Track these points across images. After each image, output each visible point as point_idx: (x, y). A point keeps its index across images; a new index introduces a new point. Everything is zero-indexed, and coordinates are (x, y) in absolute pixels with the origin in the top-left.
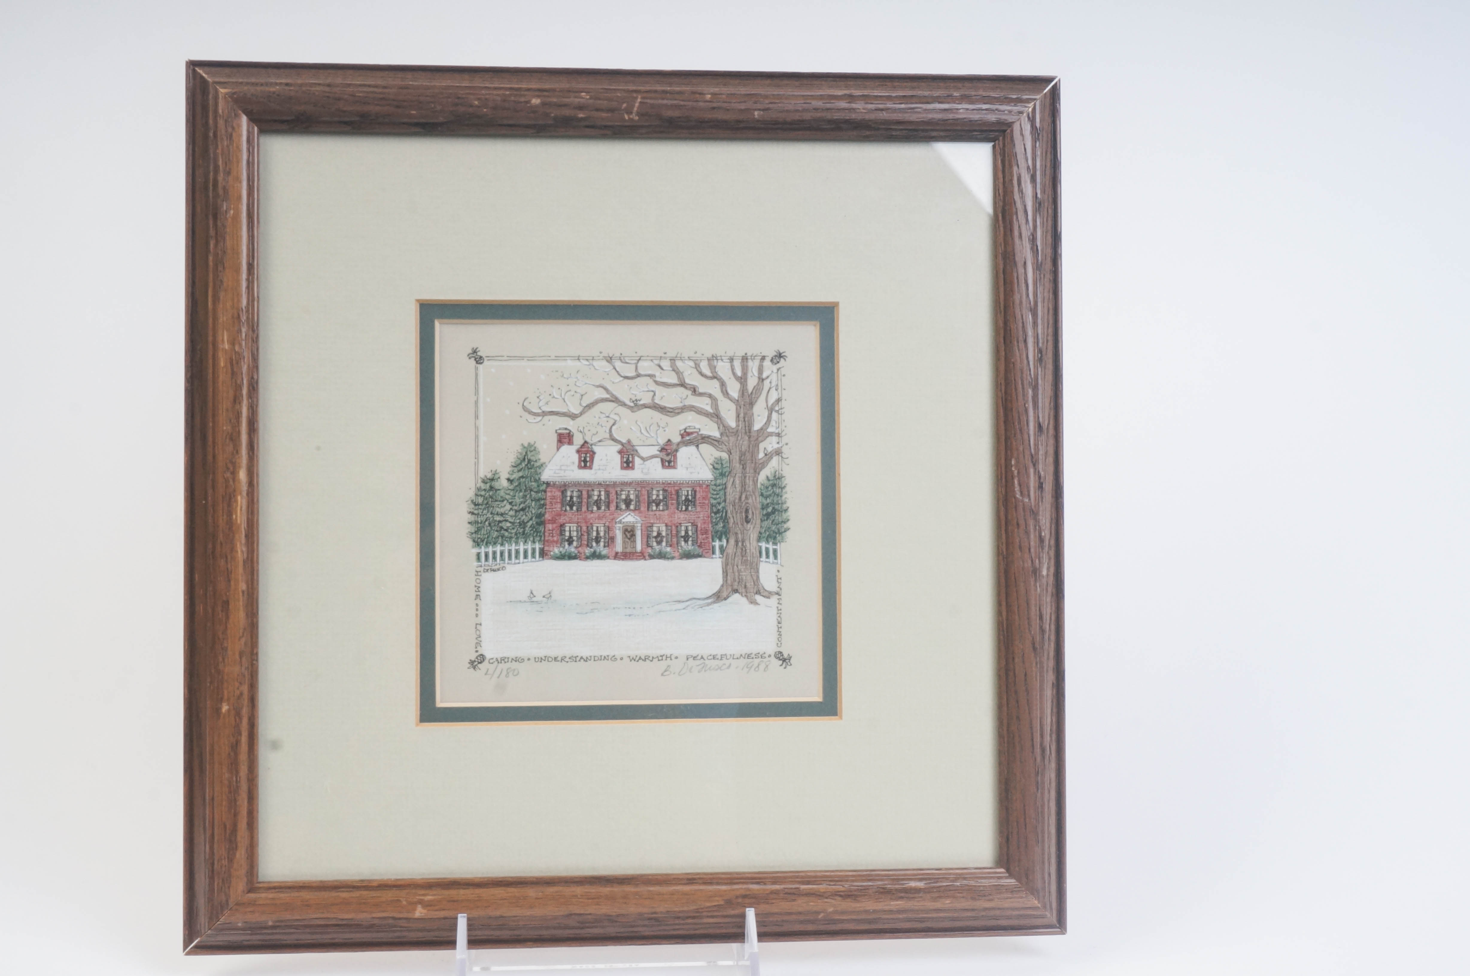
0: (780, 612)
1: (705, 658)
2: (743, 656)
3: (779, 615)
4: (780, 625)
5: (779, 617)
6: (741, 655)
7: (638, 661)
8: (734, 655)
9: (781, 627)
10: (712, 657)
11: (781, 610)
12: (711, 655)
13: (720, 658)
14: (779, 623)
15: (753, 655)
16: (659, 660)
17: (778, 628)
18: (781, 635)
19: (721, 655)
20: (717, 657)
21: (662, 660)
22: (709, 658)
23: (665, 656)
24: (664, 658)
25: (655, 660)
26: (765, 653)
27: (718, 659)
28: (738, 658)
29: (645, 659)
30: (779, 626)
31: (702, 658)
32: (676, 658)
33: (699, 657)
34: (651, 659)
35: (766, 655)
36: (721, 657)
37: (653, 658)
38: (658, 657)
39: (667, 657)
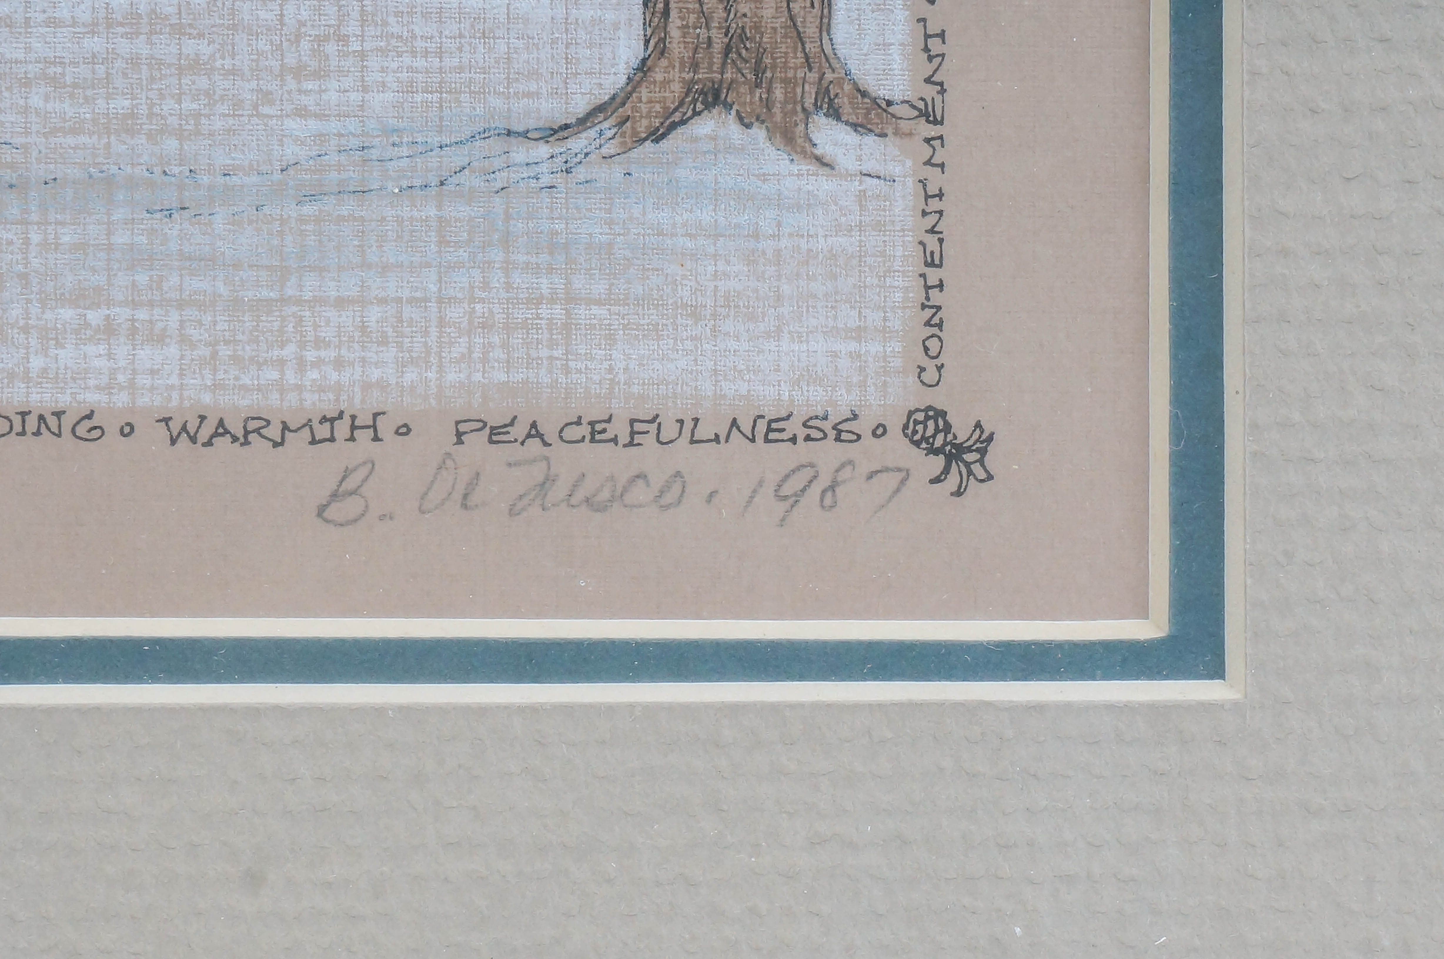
0: (935, 204)
1: (551, 436)
2: (747, 430)
3: (931, 220)
4: (933, 276)
5: (932, 231)
6: (734, 423)
7: (209, 443)
8: (696, 420)
9: (941, 286)
10: (585, 430)
11: (940, 195)
12: (578, 423)
13: (624, 438)
14: (930, 264)
15: (794, 427)
16: (314, 442)
17: (927, 288)
18: (940, 326)
19: (632, 422)
20: (612, 431)
21: (332, 439)
22: (573, 433)
23: (347, 420)
24: (342, 429)
25: (297, 441)
26: (855, 417)
27: (615, 440)
28: (717, 439)
29: (247, 433)
30: (932, 281)
31: (534, 432)
32: (404, 430)
33: (519, 431)
34: (274, 432)
35: (864, 426)
36: (633, 433)
37: (285, 427)
38: (308, 424)
39: (353, 427)
